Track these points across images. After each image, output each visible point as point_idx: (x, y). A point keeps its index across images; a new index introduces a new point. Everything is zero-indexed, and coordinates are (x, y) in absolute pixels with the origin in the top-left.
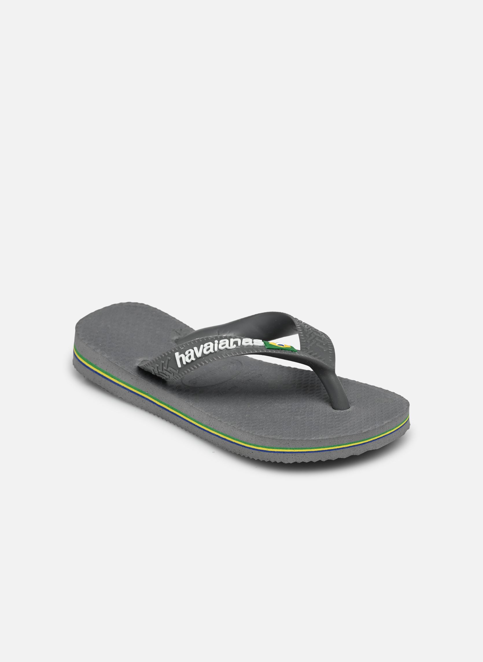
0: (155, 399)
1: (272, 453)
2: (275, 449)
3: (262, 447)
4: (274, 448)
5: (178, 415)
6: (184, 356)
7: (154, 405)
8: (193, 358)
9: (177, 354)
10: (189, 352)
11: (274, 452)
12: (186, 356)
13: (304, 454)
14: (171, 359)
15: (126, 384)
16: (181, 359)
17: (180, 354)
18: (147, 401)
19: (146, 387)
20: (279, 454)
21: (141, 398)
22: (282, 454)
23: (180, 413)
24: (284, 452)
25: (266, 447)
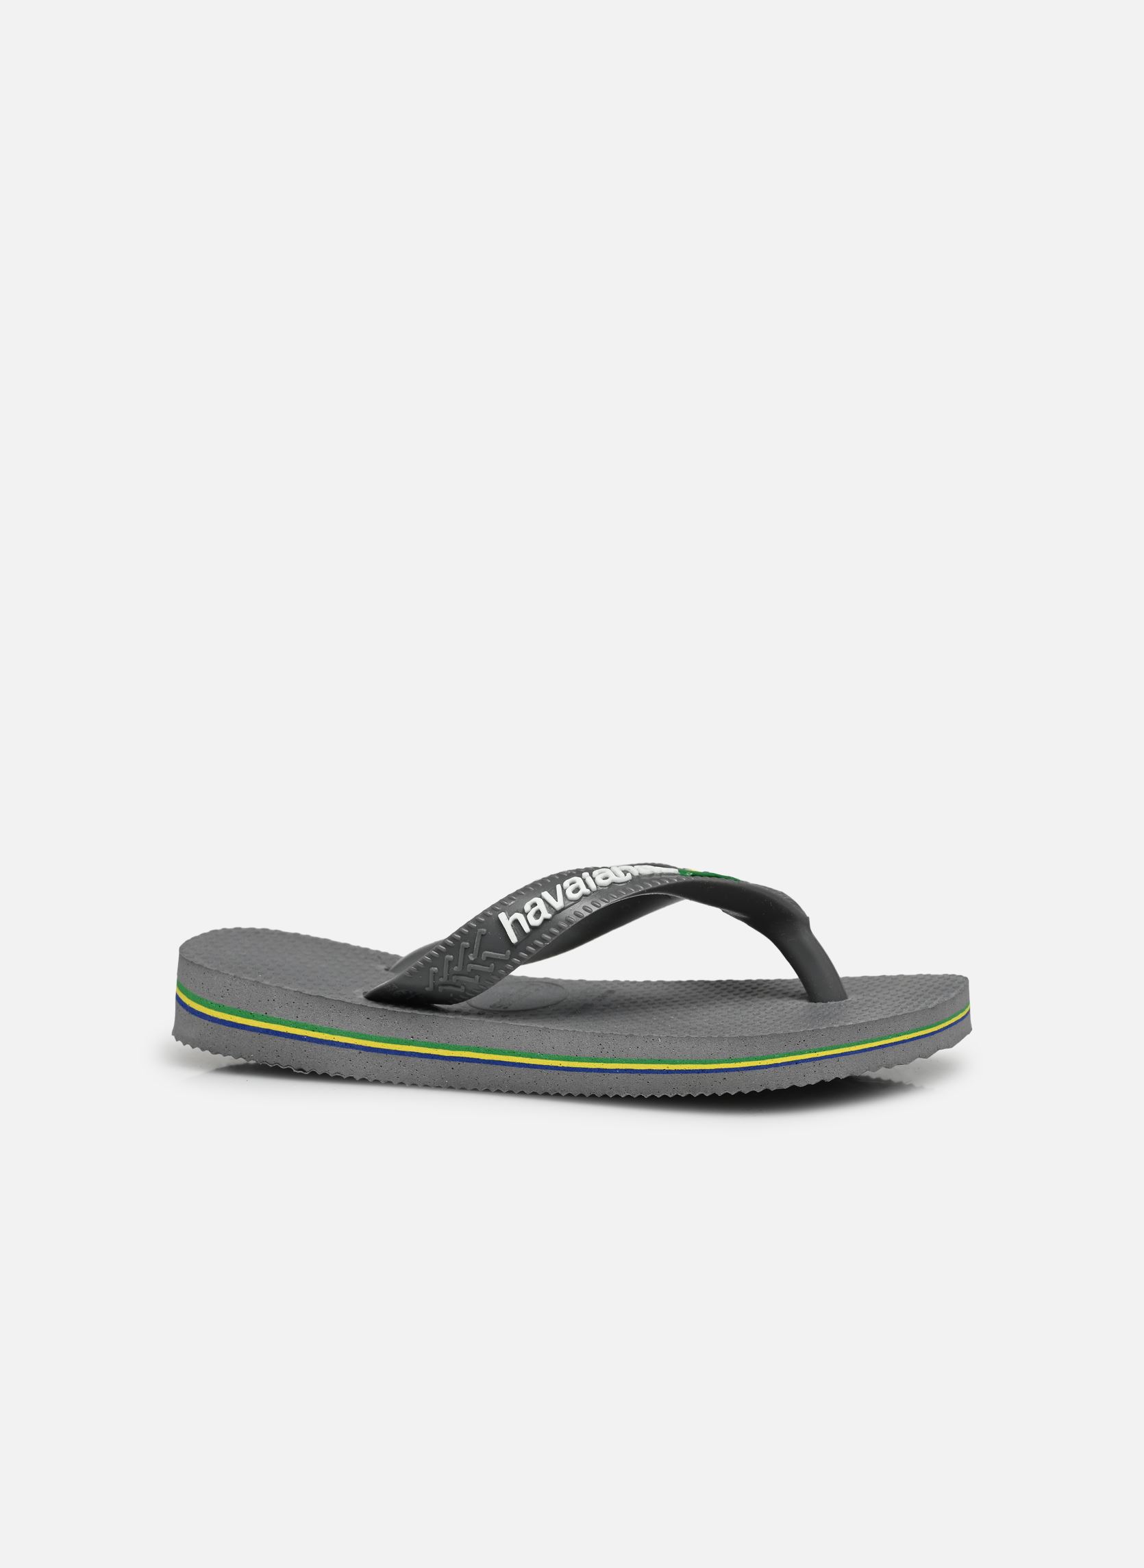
0: (437, 1047)
1: (772, 1069)
2: (777, 1057)
3: (748, 1060)
4: (774, 1057)
5: (508, 1061)
6: (522, 915)
7: (434, 1060)
8: (546, 914)
9: (502, 916)
10: (535, 905)
11: (776, 1065)
12: (525, 914)
13: (836, 1059)
14: (487, 931)
15: (353, 1036)
16: (516, 923)
17: (509, 916)
18: (412, 1059)
19: (409, 1027)
20: (787, 1067)
21: (394, 1057)
22: (793, 1066)
23: (515, 1056)
24: (797, 1062)
25: (756, 1059)
